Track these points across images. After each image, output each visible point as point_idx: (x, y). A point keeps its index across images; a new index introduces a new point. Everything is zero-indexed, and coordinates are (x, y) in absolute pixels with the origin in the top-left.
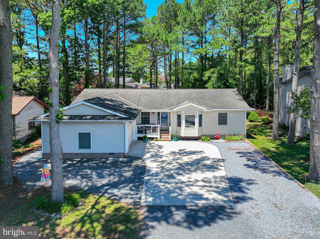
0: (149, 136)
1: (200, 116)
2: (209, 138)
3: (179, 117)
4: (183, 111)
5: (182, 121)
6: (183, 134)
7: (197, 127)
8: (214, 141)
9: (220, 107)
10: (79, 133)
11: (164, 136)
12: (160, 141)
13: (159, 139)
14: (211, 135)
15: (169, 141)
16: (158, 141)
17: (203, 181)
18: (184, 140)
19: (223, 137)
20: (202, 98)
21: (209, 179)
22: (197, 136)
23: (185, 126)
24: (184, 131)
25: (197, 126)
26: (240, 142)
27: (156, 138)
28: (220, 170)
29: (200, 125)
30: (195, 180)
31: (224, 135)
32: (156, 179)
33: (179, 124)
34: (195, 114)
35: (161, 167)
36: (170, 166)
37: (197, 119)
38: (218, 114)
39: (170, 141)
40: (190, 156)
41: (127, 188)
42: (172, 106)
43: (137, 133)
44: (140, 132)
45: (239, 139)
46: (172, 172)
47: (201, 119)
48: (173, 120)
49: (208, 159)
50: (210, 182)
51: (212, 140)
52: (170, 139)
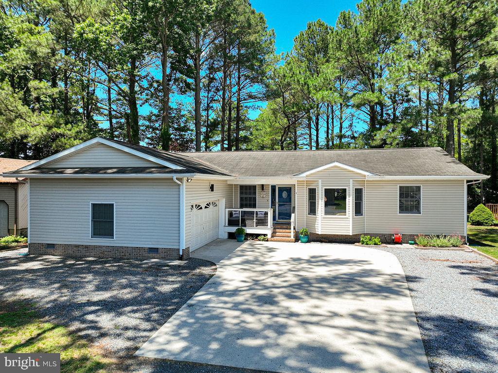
0: (249, 231)
1: (359, 193)
2: (377, 240)
3: (312, 193)
4: (320, 181)
5: (318, 202)
6: (320, 228)
7: (351, 215)
8: (389, 246)
9: (403, 174)
10: (94, 205)
11: (280, 232)
12: (271, 241)
13: (269, 236)
14: (382, 235)
15: (289, 242)
16: (267, 241)
17: (354, 316)
18: (321, 242)
19: (412, 239)
20: (364, 160)
21: (371, 314)
22: (351, 234)
23: (323, 212)
24: (324, 223)
25: (351, 213)
26: (453, 250)
27: (265, 235)
28: (405, 296)
29: (358, 210)
30: (330, 312)
31: (414, 236)
32: (226, 303)
33: (312, 210)
34: (347, 186)
35: (254, 280)
36: (278, 281)
37: (351, 197)
38: (398, 189)
39: (292, 242)
40: (333, 267)
41: (137, 315)
42: (299, 171)
43: (227, 224)
44: (232, 222)
45: (449, 244)
46: (276, 291)
47: (361, 199)
48: (300, 200)
49: (378, 274)
50: (373, 322)
51: (385, 245)
52: (292, 238)
